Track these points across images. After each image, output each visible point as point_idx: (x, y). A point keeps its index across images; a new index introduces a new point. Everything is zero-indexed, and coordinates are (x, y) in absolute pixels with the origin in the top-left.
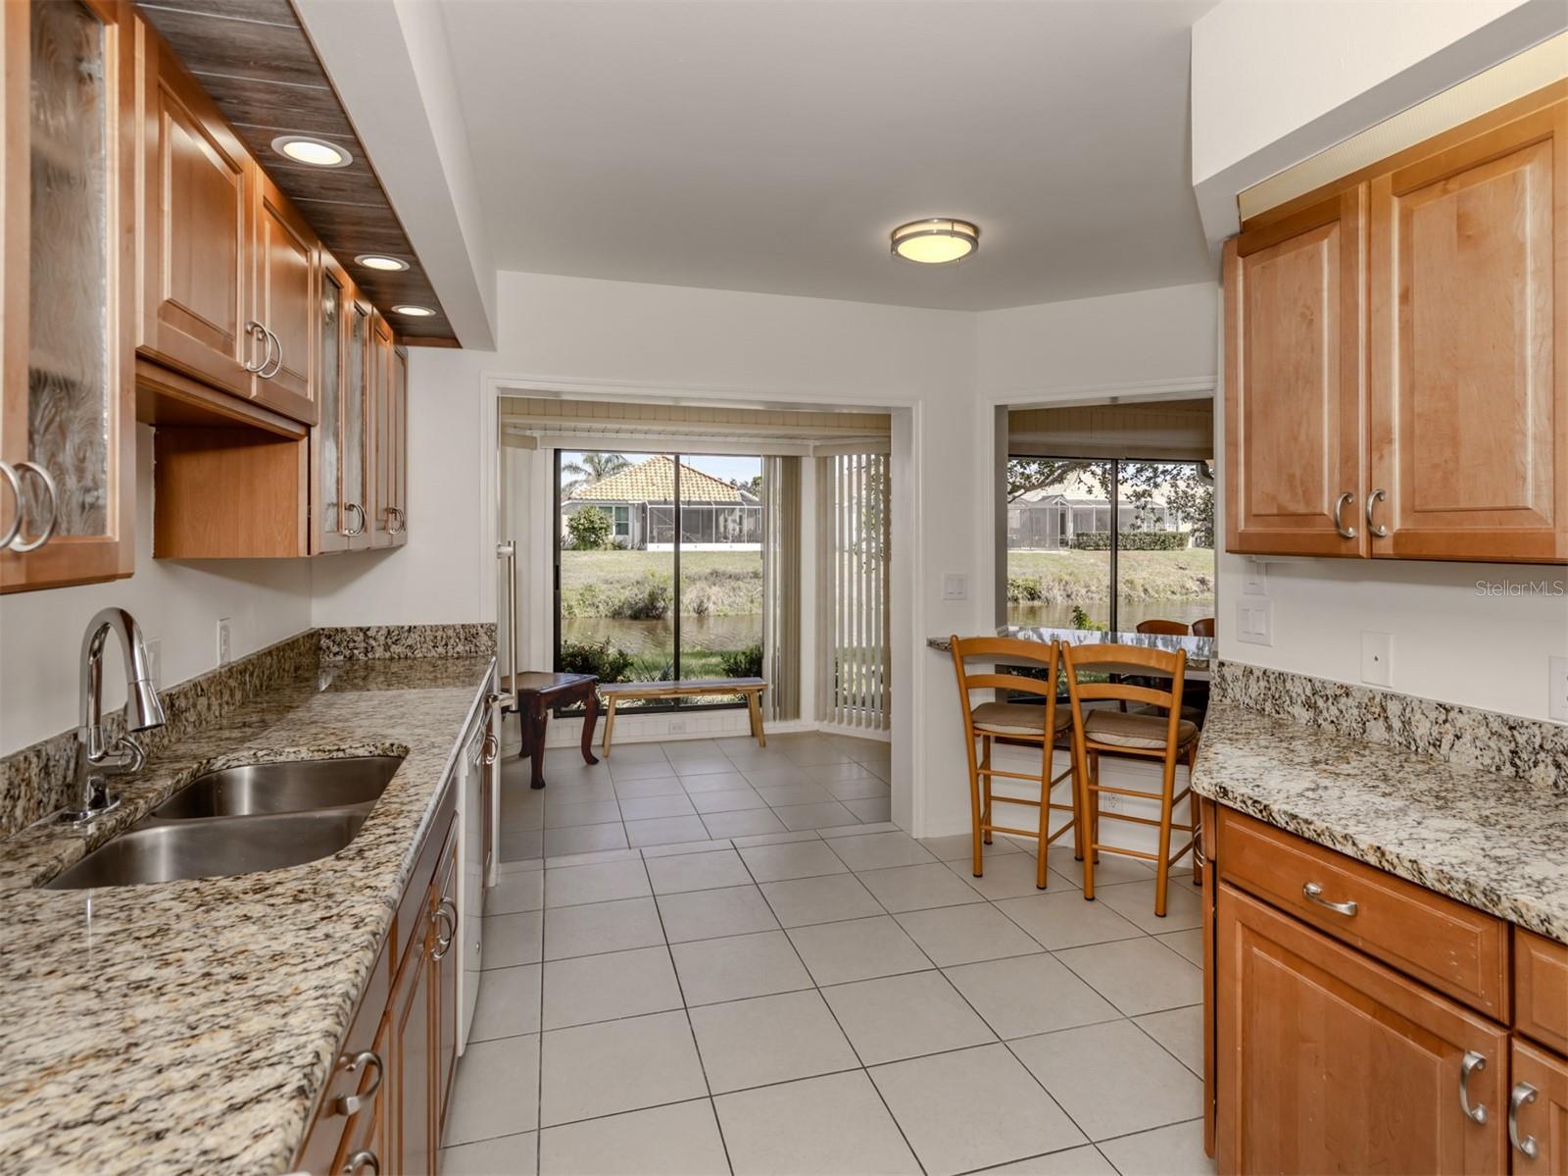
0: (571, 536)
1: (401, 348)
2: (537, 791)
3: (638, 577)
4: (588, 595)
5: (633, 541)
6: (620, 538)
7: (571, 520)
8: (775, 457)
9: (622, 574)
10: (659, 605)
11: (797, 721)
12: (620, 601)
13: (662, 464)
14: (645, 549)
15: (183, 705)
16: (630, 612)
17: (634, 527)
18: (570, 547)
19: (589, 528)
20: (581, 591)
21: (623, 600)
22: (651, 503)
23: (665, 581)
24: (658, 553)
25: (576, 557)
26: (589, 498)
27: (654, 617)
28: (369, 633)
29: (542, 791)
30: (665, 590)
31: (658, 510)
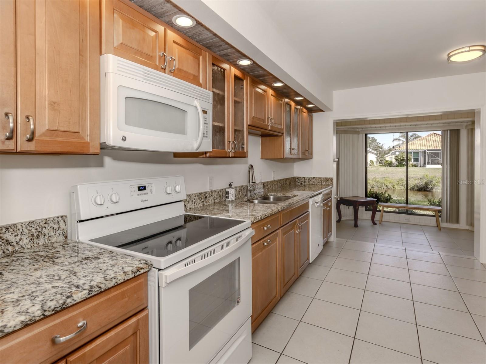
0: (396, 162)
1: (310, 114)
2: (355, 228)
3: (421, 176)
4: (400, 182)
5: (421, 164)
6: (415, 163)
7: (396, 157)
8: (447, 130)
9: (415, 175)
10: (429, 187)
11: (458, 225)
12: (413, 185)
13: (433, 136)
14: (426, 167)
15: (265, 185)
16: (417, 189)
17: (421, 159)
18: (395, 166)
19: (402, 160)
20: (398, 181)
21: (414, 184)
22: (428, 150)
23: (432, 178)
24: (431, 168)
25: (397, 169)
26: (403, 149)
27: (427, 191)
28: (305, 178)
29: (357, 228)
30: (432, 181)
31: (431, 153)
